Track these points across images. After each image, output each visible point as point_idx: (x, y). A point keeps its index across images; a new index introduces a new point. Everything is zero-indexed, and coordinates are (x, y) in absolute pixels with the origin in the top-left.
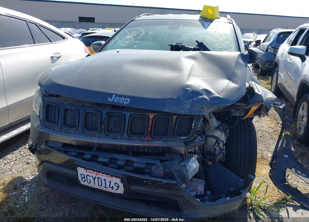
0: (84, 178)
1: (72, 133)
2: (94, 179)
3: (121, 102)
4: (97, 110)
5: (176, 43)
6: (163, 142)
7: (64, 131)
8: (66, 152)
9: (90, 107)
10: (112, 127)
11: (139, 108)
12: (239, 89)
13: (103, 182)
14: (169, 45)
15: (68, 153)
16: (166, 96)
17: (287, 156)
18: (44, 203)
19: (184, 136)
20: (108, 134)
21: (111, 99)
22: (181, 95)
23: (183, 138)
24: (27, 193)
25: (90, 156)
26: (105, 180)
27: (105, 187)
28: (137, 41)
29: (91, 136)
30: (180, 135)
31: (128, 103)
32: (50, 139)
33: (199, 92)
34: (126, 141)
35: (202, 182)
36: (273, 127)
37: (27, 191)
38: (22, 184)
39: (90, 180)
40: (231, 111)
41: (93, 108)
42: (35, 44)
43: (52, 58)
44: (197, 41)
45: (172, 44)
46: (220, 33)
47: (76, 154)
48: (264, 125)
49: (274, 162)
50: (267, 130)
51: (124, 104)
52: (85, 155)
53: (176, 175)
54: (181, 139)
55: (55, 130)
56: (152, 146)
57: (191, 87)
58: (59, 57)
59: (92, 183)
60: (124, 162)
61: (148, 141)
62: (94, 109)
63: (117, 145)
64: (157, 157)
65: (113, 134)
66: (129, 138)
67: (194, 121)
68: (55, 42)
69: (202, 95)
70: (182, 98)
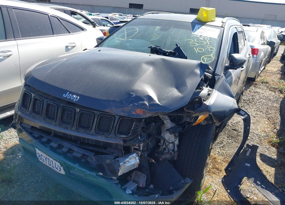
0: (40, 156)
1: (37, 119)
2: (46, 159)
3: (71, 98)
4: (55, 102)
5: (155, 46)
6: (104, 137)
7: (32, 116)
8: (30, 134)
9: (51, 100)
10: (66, 119)
11: (84, 106)
12: (182, 98)
13: (51, 162)
14: (149, 47)
15: (33, 134)
16: (111, 98)
17: (249, 165)
18: (28, 169)
19: (124, 135)
20: (62, 124)
21: (65, 95)
22: (124, 99)
23: (123, 136)
24: (20, 158)
25: (47, 140)
26: (52, 161)
27: (53, 167)
28: (131, 39)
29: (49, 124)
30: (121, 133)
31: (77, 100)
32: (23, 121)
33: (141, 98)
34: (74, 132)
35: (144, 176)
36: (267, 131)
37: (20, 157)
38: (19, 150)
39: (43, 159)
40: (183, 116)
41: (53, 100)
42: (53, 35)
43: (67, 47)
44: (177, 45)
45: (151, 47)
46: (206, 37)
47: (38, 136)
48: (259, 128)
49: (230, 169)
50: (259, 134)
51: (74, 101)
52: (44, 138)
53: (106, 168)
54: (120, 137)
55: (26, 114)
56: (94, 140)
57: (136, 93)
58: (74, 47)
59: (45, 162)
60: (67, 149)
61: (92, 135)
62: (53, 102)
63: (67, 135)
64: (100, 149)
65: (65, 125)
66: (77, 130)
67: (134, 123)
68: (73, 33)
69: (144, 100)
70: (124, 101)
